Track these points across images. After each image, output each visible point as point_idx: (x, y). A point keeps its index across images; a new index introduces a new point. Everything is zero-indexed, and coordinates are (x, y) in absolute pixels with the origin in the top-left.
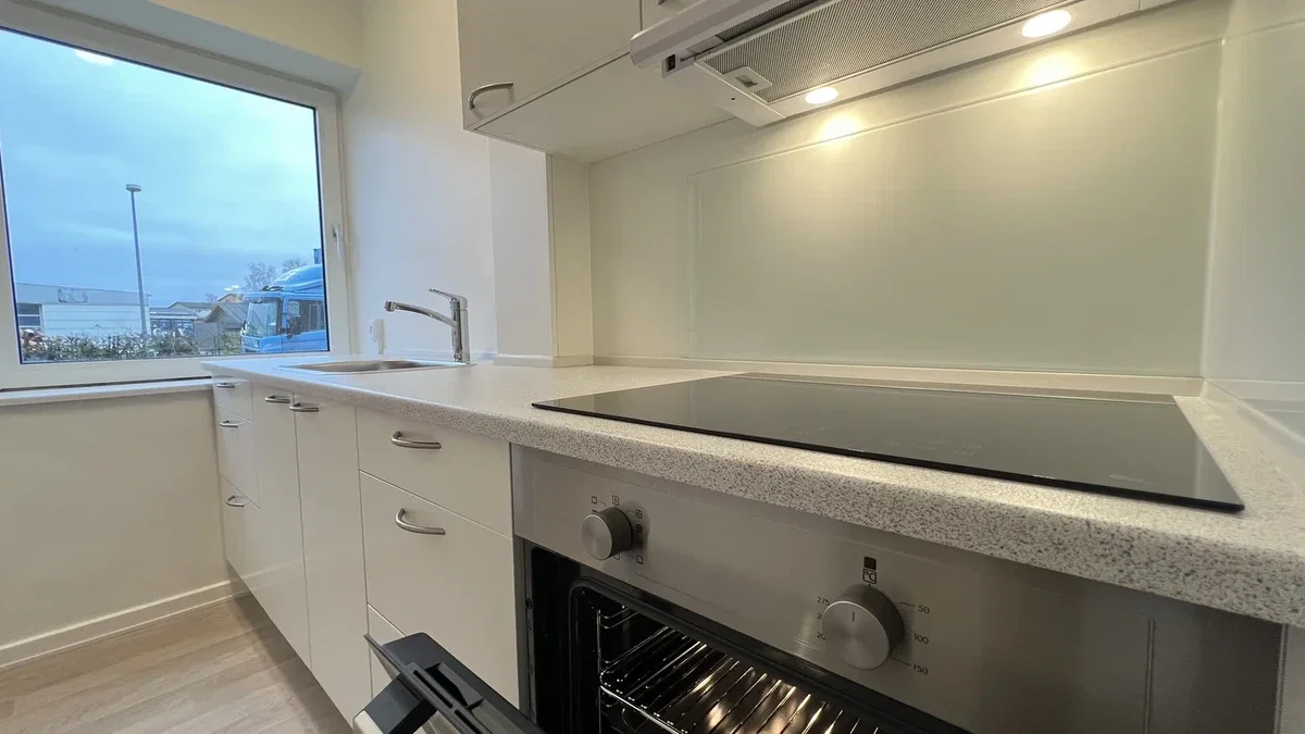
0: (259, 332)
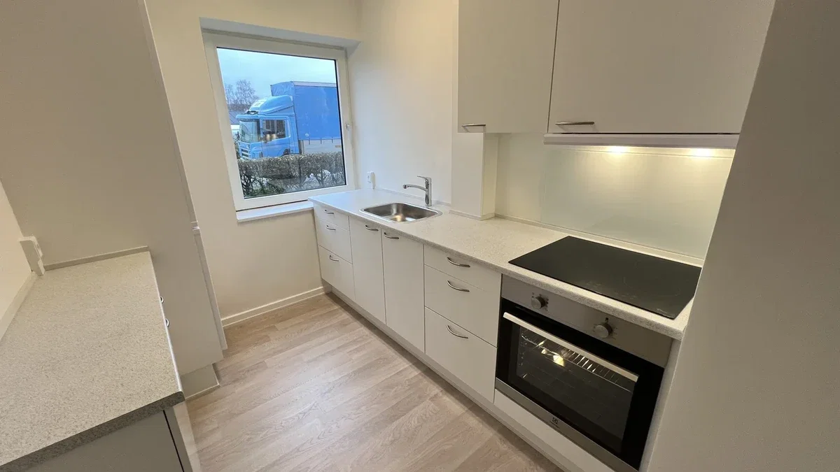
0: (247, 139)
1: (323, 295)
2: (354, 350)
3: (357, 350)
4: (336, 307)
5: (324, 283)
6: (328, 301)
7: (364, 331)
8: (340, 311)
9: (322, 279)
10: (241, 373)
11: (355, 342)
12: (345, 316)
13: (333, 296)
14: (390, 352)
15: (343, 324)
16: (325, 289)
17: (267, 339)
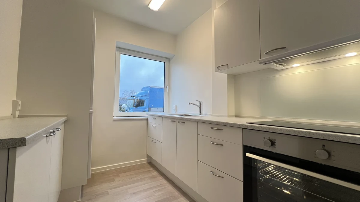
0: (129, 107)
1: (146, 163)
2: (157, 190)
3: (159, 191)
4: (152, 169)
5: (148, 157)
6: (148, 166)
7: (164, 181)
8: (154, 171)
9: (147, 154)
10: (94, 196)
11: (159, 186)
12: (155, 173)
13: (152, 164)
14: (177, 193)
15: (153, 177)
16: (148, 160)
17: (113, 180)
